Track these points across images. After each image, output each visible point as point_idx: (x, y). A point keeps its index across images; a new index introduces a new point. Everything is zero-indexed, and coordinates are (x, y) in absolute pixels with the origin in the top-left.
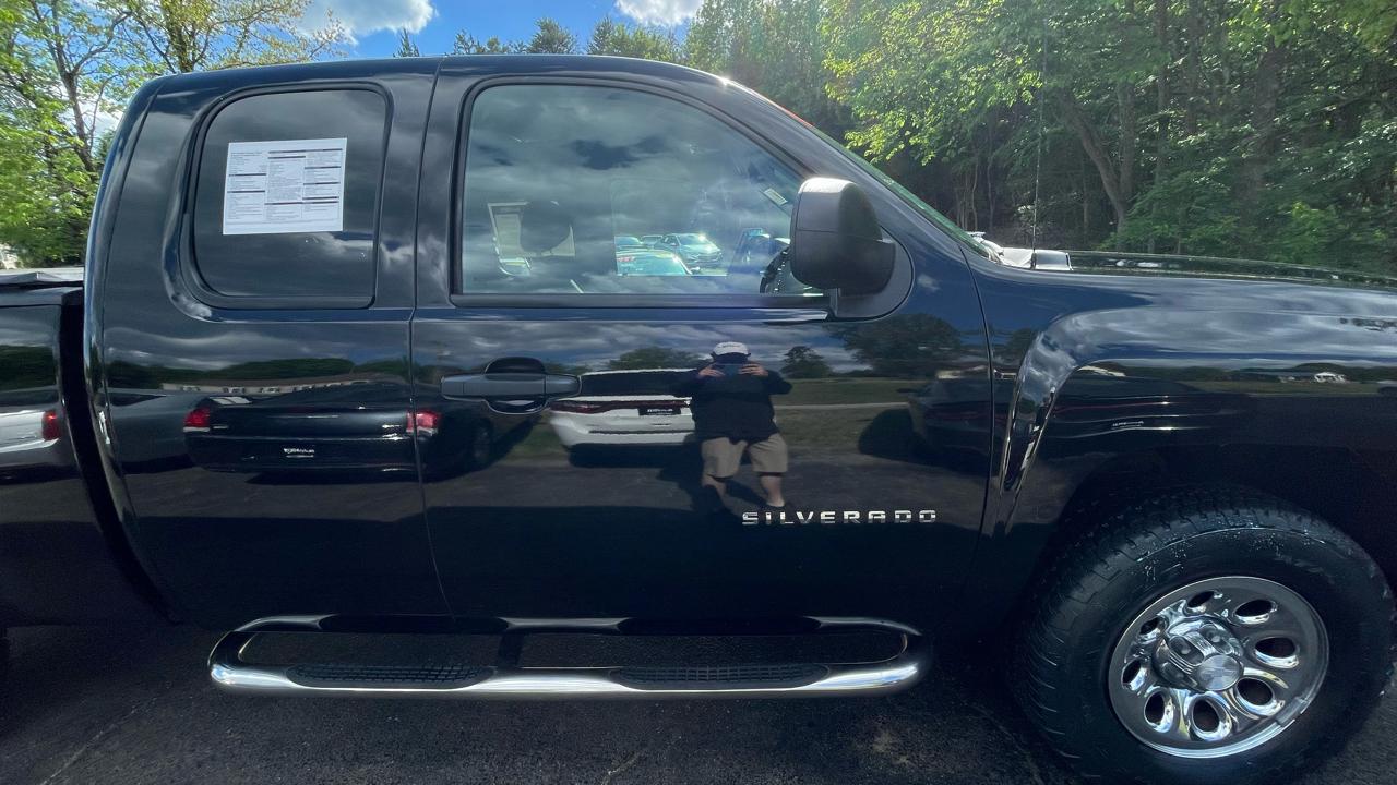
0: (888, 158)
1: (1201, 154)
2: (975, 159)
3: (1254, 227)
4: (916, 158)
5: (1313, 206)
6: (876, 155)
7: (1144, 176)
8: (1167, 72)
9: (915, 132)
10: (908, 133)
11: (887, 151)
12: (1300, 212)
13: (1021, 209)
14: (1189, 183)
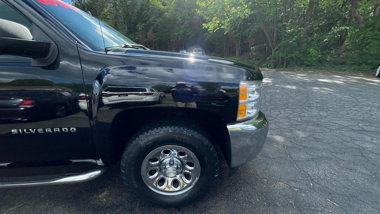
0: (215, 32)
1: (292, 35)
2: (240, 33)
3: (302, 55)
4: (223, 32)
5: (315, 50)
6: (211, 31)
7: (279, 40)
8: (286, 12)
9: (222, 25)
10: (220, 25)
11: (214, 30)
12: (312, 51)
13: (252, 48)
14: (288, 42)
